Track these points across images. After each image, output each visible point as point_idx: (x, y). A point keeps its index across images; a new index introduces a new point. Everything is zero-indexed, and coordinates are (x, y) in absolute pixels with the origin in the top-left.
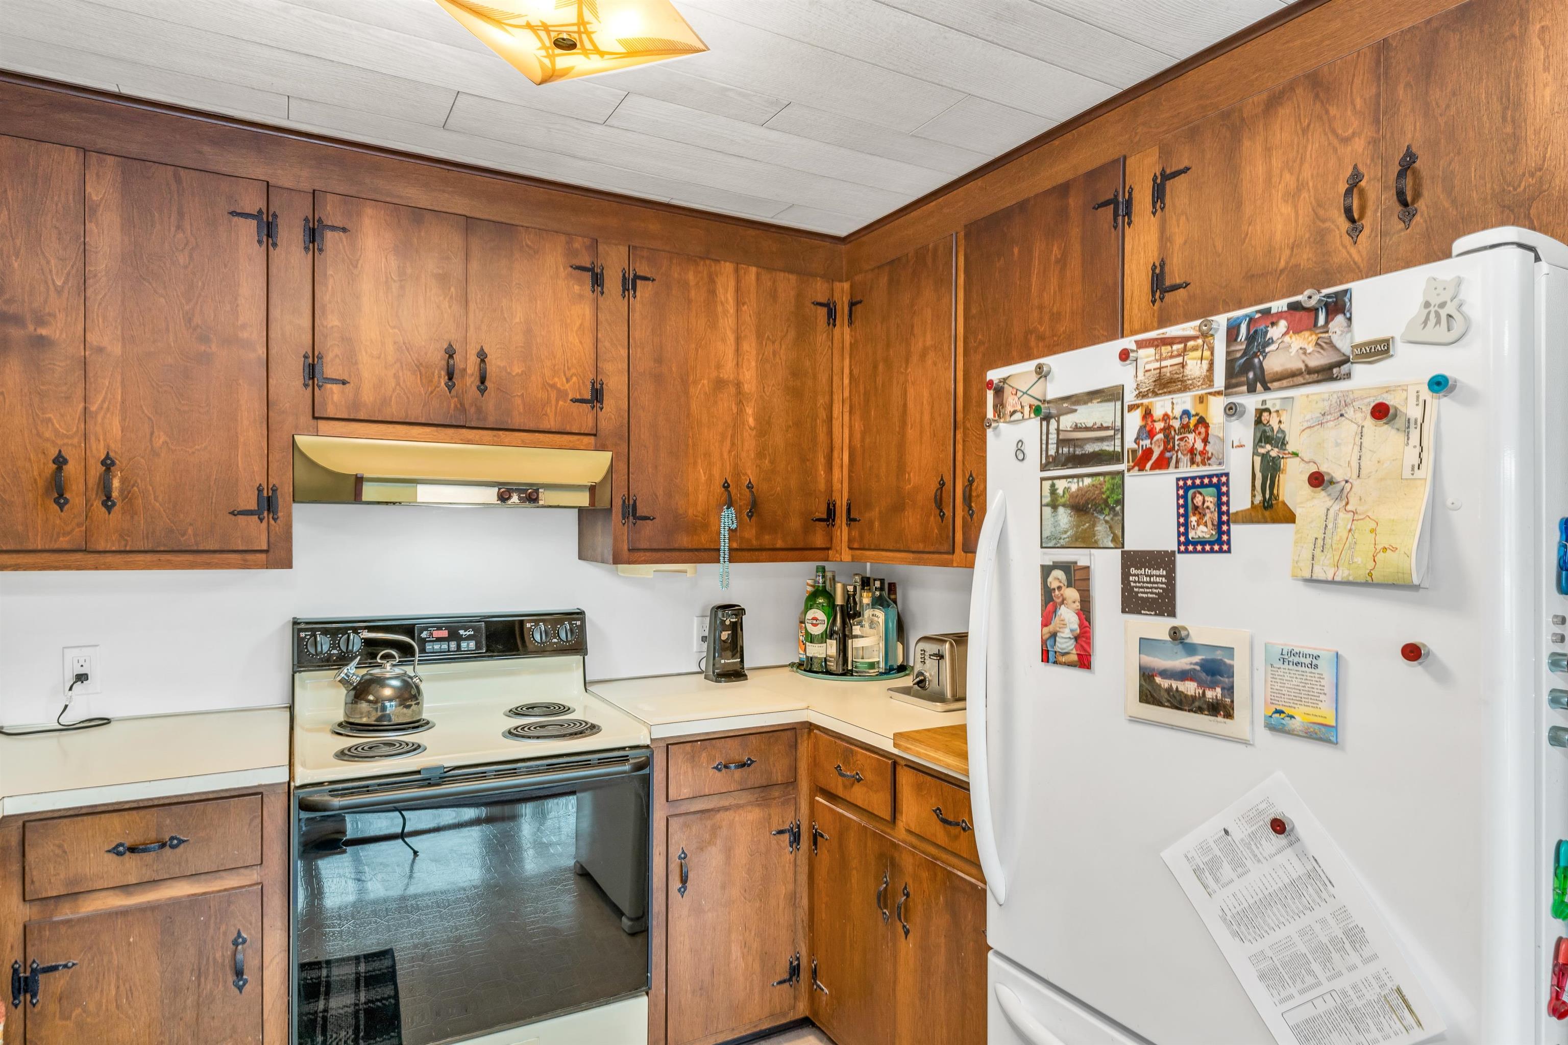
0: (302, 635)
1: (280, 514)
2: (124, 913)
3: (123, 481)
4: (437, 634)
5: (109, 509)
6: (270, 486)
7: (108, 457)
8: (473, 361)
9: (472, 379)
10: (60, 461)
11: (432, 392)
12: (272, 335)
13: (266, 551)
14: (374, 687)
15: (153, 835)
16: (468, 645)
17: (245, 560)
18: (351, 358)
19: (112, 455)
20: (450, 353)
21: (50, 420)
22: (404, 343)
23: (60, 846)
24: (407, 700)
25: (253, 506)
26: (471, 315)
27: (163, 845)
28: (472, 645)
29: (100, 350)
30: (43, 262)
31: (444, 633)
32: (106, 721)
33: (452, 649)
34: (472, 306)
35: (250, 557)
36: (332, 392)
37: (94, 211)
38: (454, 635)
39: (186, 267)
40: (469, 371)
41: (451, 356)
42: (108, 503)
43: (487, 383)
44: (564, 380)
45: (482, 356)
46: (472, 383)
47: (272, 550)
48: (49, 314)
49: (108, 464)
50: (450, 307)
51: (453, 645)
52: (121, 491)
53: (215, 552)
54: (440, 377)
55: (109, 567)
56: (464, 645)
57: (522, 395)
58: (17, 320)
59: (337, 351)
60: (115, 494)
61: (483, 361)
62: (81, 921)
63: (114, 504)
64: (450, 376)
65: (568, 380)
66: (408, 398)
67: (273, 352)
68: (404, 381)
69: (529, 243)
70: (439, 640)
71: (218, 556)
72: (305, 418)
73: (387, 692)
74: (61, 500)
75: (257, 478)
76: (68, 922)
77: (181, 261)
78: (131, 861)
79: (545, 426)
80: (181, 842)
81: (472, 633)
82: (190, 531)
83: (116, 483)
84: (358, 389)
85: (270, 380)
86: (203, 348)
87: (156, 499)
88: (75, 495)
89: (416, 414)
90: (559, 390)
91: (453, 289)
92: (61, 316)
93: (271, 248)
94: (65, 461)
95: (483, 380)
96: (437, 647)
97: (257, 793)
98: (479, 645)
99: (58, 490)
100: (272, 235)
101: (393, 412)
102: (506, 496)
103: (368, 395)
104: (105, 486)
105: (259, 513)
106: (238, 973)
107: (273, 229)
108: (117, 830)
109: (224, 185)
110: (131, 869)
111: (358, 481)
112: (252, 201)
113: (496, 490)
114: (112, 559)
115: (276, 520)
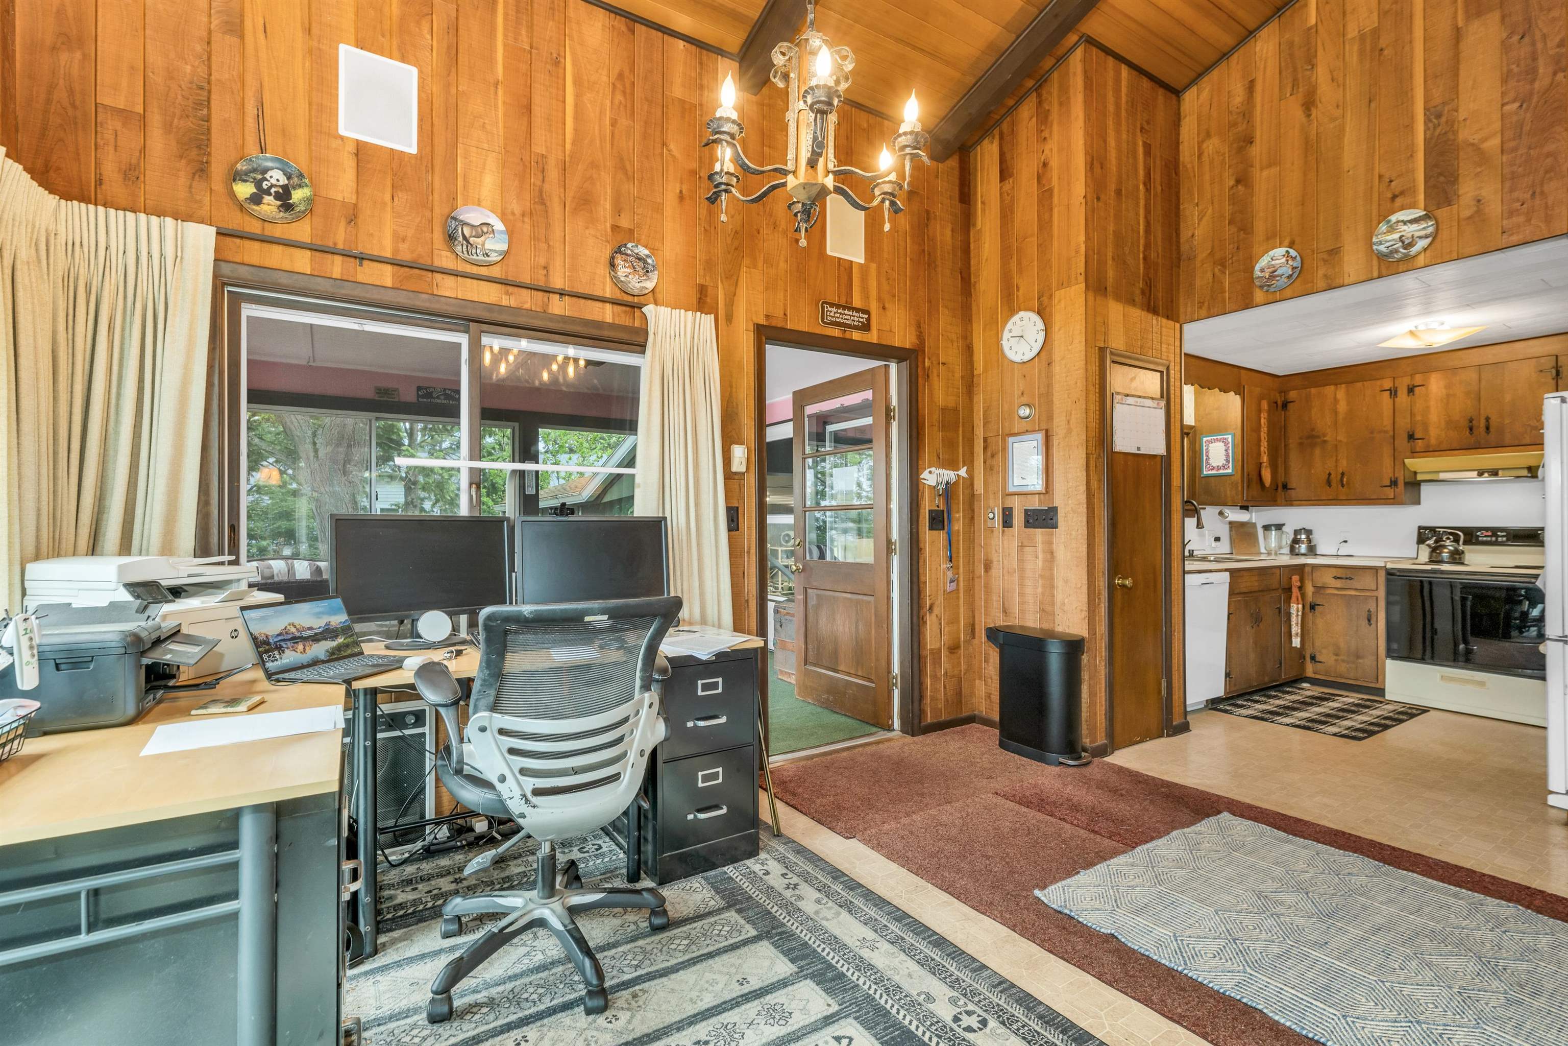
0: (1421, 531)
1: (1399, 486)
2: (1336, 595)
3: (1347, 479)
4: (1486, 533)
6: (1395, 477)
7: (1342, 472)
8: (1483, 423)
9: (1483, 429)
10: (1330, 474)
11: (1462, 437)
12: (1396, 427)
13: (1393, 499)
14: (1441, 549)
16: (1502, 539)
17: (1386, 502)
18: (1426, 430)
19: (1344, 471)
20: (1471, 421)
21: (1327, 464)
22: (1449, 420)
23: (1321, 573)
24: (1454, 554)
25: (1388, 484)
28: (1504, 539)
29: (1340, 441)
30: (1325, 419)
31: (1490, 533)
32: (1352, 556)
34: (1482, 400)
35: (1388, 501)
36: (1418, 443)
37: (1339, 401)
38: (1494, 535)
40: (1481, 426)
41: (1471, 422)
42: (1343, 486)
43: (1491, 429)
45: (1488, 419)
47: (1395, 498)
48: (1326, 434)
49: (1343, 474)
50: (1472, 402)
51: (1494, 539)
52: (1346, 482)
53: (1376, 499)
54: (1466, 430)
55: (1343, 505)
56: (1500, 539)
57: (1510, 431)
58: (1318, 437)
59: (1420, 428)
60: (1344, 483)
61: (1487, 421)
62: (1328, 594)
64: (1471, 429)
66: (1451, 441)
67: (1396, 433)
68: (1449, 434)
70: (1486, 536)
71: (1376, 501)
72: (1408, 453)
73: (1446, 550)
74: (1330, 486)
75: (1389, 475)
76: (1322, 594)
78: (1338, 581)
79: (1524, 442)
80: (1352, 578)
81: (1505, 534)
82: (1368, 494)
83: (1345, 480)
84: (1429, 440)
85: (1395, 442)
86: (1371, 436)
87: (1356, 483)
88: (1334, 484)
89: (1453, 446)
90: (1532, 427)
91: (1472, 396)
92: (1329, 434)
93: (1395, 399)
95: (1488, 428)
96: (1485, 539)
97: (1375, 569)
98: (1508, 540)
99: (1329, 483)
100: (1396, 394)
101: (1444, 447)
102: (1481, 474)
103: (1433, 441)
104: (1342, 480)
105: (1390, 486)
106: (1369, 620)
107: (1396, 392)
108: (1335, 572)
109: (1379, 382)
110: (1338, 584)
111: (1415, 473)
112: (1388, 384)
113: (1476, 472)
114: (1344, 502)
115: (1397, 488)
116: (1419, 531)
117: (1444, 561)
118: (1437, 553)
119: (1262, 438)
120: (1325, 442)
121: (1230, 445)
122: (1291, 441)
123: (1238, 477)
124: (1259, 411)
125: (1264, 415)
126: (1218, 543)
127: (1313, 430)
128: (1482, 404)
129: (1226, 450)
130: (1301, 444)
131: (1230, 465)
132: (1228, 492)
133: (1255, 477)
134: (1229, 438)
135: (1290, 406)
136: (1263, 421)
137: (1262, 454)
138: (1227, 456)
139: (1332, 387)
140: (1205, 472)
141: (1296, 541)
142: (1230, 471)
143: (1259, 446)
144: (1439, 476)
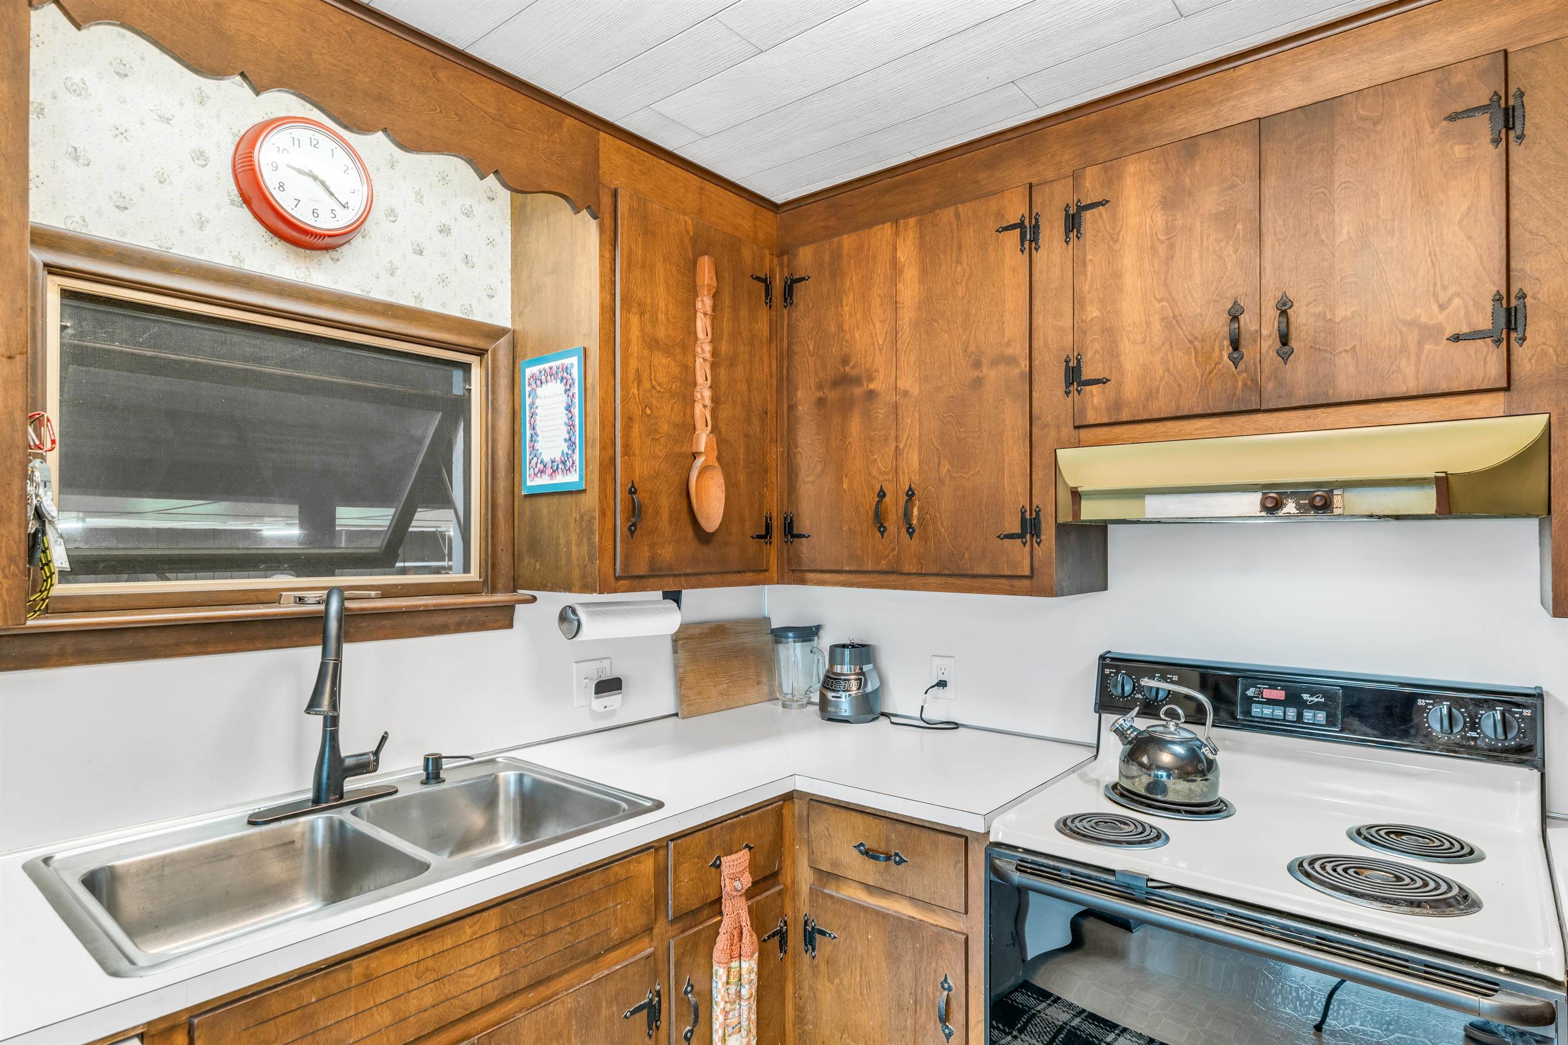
0: (1107, 671)
1: (1043, 537)
2: (865, 909)
3: (920, 510)
4: (1269, 694)
5: (911, 535)
6: (1034, 508)
7: (910, 489)
8: (1271, 313)
9: (1270, 342)
10: (882, 494)
11: (1211, 372)
12: (1035, 345)
13: (1030, 577)
14: (1152, 749)
15: (883, 848)
16: (1315, 715)
17: (1013, 586)
18: (1112, 352)
19: (913, 486)
20: (1235, 314)
21: (875, 460)
22: (1174, 317)
23: (827, 829)
24: (1188, 774)
25: (1017, 530)
26: (1268, 253)
27: (888, 858)
28: (1321, 716)
29: (906, 393)
30: (872, 328)
31: (1280, 695)
32: (957, 726)
33: (1290, 718)
34: (1268, 240)
35: (1016, 583)
36: (1092, 395)
37: (901, 271)
38: (1293, 699)
39: (963, 298)
40: (1265, 332)
41: (1235, 318)
42: (910, 530)
43: (1293, 343)
44: (1435, 307)
45: (1284, 309)
46: (1269, 347)
47: (1035, 577)
48: (875, 371)
49: (910, 494)
50: (1236, 251)
51: (1292, 713)
52: (919, 519)
53: (987, 576)
54: (1221, 350)
55: (913, 588)
56: (1308, 715)
57: (1354, 348)
58: (857, 381)
59: (1097, 346)
60: (915, 522)
61: (1284, 313)
63: (914, 531)
64: (1235, 344)
65: (1442, 307)
66: (1180, 385)
67: (1036, 363)
68: (1174, 364)
69: (1363, 113)
70: (1271, 702)
71: (989, 580)
72: (1067, 431)
73: (1166, 758)
74: (882, 528)
75: (1021, 499)
76: (832, 897)
77: (960, 293)
78: (870, 864)
80: (902, 861)
81: (1323, 700)
82: (966, 556)
83: (915, 512)
84: (1120, 384)
85: (1034, 394)
86: (976, 373)
87: (942, 526)
88: (891, 524)
89: (1190, 404)
90: (1423, 328)
91: (1239, 226)
92: (882, 370)
93: (1034, 251)
94: (884, 495)
95: (1284, 339)
96: (1267, 711)
97: (968, 842)
98: (1331, 721)
99: (879, 520)
100: (1035, 239)
101: (1160, 406)
102: (1272, 507)
103: (1131, 390)
104: (907, 514)
105: (1021, 536)
106: (944, 1018)
107: (1036, 229)
108: (862, 829)
109: (993, 204)
110: (869, 871)
111: (1076, 495)
112: (1016, 210)
113: (1257, 497)
114: (915, 580)
115: (1038, 544)
116: (1103, 671)
117: (1159, 797)
118: (1142, 765)
119: (700, 379)
120: (871, 395)
121: (576, 389)
122: (799, 394)
123: (591, 501)
124: (693, 291)
125: (704, 303)
126: (611, 698)
127: (845, 361)
129: (568, 408)
130: (821, 402)
131: (576, 457)
132: (574, 549)
133: (666, 502)
134: (573, 361)
135: (799, 288)
136: (702, 324)
137: (699, 424)
138: (571, 426)
139: (887, 228)
140: (533, 481)
141: (831, 682)
142: (572, 478)
143: (688, 400)
144: (1154, 507)
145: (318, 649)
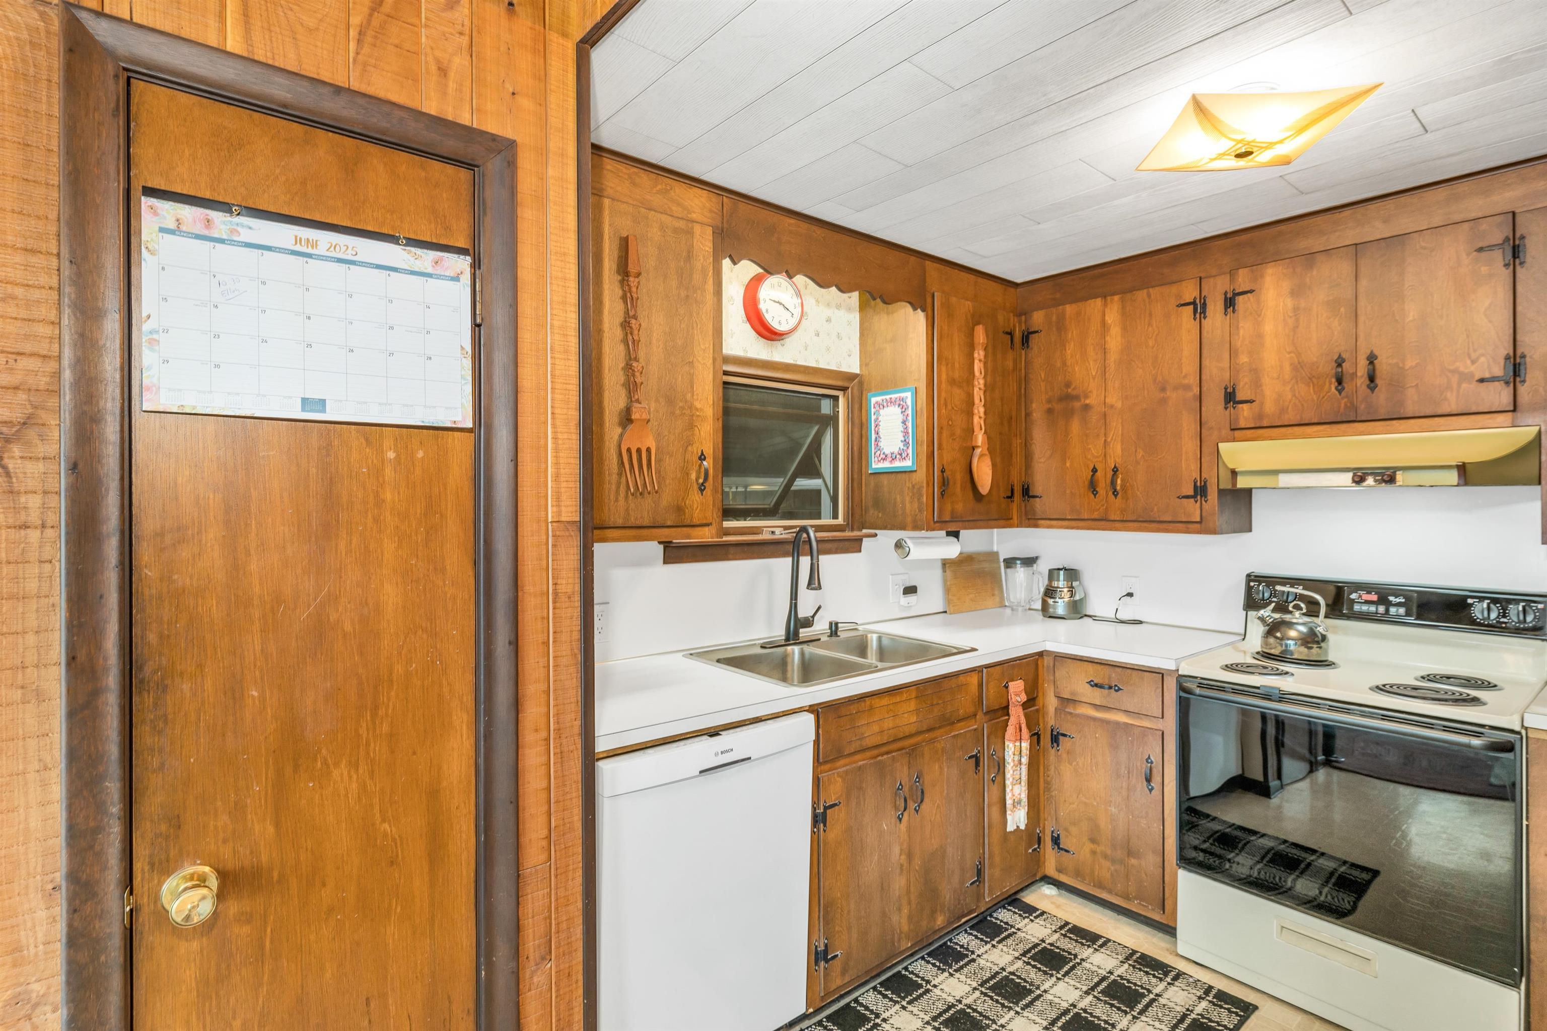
0: (1252, 584)
1: (1209, 497)
2: (1095, 719)
3: (1122, 480)
4: (1366, 597)
5: (1116, 496)
6: (1203, 479)
7: (1115, 467)
8: (1363, 363)
9: (1362, 380)
10: (1095, 470)
11: (1323, 397)
12: (1204, 377)
13: (1200, 522)
14: (1283, 629)
15: (1106, 682)
16: (1397, 610)
17: (1188, 528)
18: (1257, 384)
19: (1117, 465)
20: (1340, 362)
21: (1090, 449)
22: (1299, 363)
23: (1068, 673)
24: (1308, 642)
25: (1191, 493)
27: (1110, 688)
28: (1402, 611)
29: (1112, 407)
30: (1087, 364)
31: (1374, 597)
32: (1141, 622)
33: (1381, 612)
34: (1361, 318)
35: (1190, 526)
36: (1243, 410)
37: (1109, 329)
38: (1383, 600)
39: (1153, 347)
40: (1359, 374)
41: (1340, 365)
42: (1115, 493)
43: (1378, 381)
44: (1469, 362)
45: (1372, 359)
46: (1362, 383)
47: (1203, 523)
48: (1090, 392)
49: (1115, 470)
50: (1340, 324)
51: (1382, 609)
52: (1121, 486)
53: (1170, 522)
54: (1331, 384)
55: (1117, 529)
56: (1393, 610)
57: (1417, 385)
58: (1077, 398)
59: (1246, 380)
60: (1118, 488)
61: (1371, 363)
62: (1078, 716)
63: (1118, 494)
64: (1340, 381)
65: (1473, 362)
66: (1303, 405)
67: (1204, 389)
68: (1299, 392)
70: (1367, 602)
71: (1171, 524)
72: (1226, 431)
73: (1293, 633)
74: (1095, 492)
75: (1194, 474)
76: (1071, 713)
77: (1151, 345)
78: (1097, 691)
79: (1446, 409)
80: (1120, 689)
81: (1403, 600)
82: (1156, 509)
83: (1119, 481)
84: (1262, 404)
85: (1203, 409)
86: (1162, 395)
87: (1138, 490)
88: (1102, 489)
89: (1308, 417)
90: (1461, 374)
91: (1343, 310)
92: (1095, 392)
93: (1203, 320)
94: (1096, 471)
95: (1372, 378)
96: (1365, 608)
98: (1408, 614)
99: (1093, 486)
100: (1204, 311)
101: (1291, 417)
102: (1359, 479)
103: (1270, 407)
104: (1113, 483)
105: (1194, 497)
106: (1149, 780)
107: (1204, 306)
108: (1092, 672)
109: (1175, 289)
110: (1097, 696)
111: (1234, 473)
112: (1190, 291)
113: (1350, 475)
114: (1118, 525)
115: (1206, 501)
116: (1249, 584)
117: (1289, 657)
118: (1277, 638)
119: (977, 401)
120: (1087, 407)
121: (910, 412)
122: (1034, 406)
123: (921, 476)
124: (971, 346)
125: (979, 354)
126: (912, 598)
127: (1068, 385)
128: (1361, 326)
129: (904, 422)
130: (1050, 411)
131: (910, 451)
132: (908, 505)
133: (959, 477)
134: (908, 396)
135: (1034, 339)
136: (978, 366)
137: (976, 429)
138: (906, 433)
139: (1099, 301)
140: (876, 465)
141: (1050, 592)
142: (908, 463)
143: (970, 414)
144: (1284, 480)
145: (809, 558)
